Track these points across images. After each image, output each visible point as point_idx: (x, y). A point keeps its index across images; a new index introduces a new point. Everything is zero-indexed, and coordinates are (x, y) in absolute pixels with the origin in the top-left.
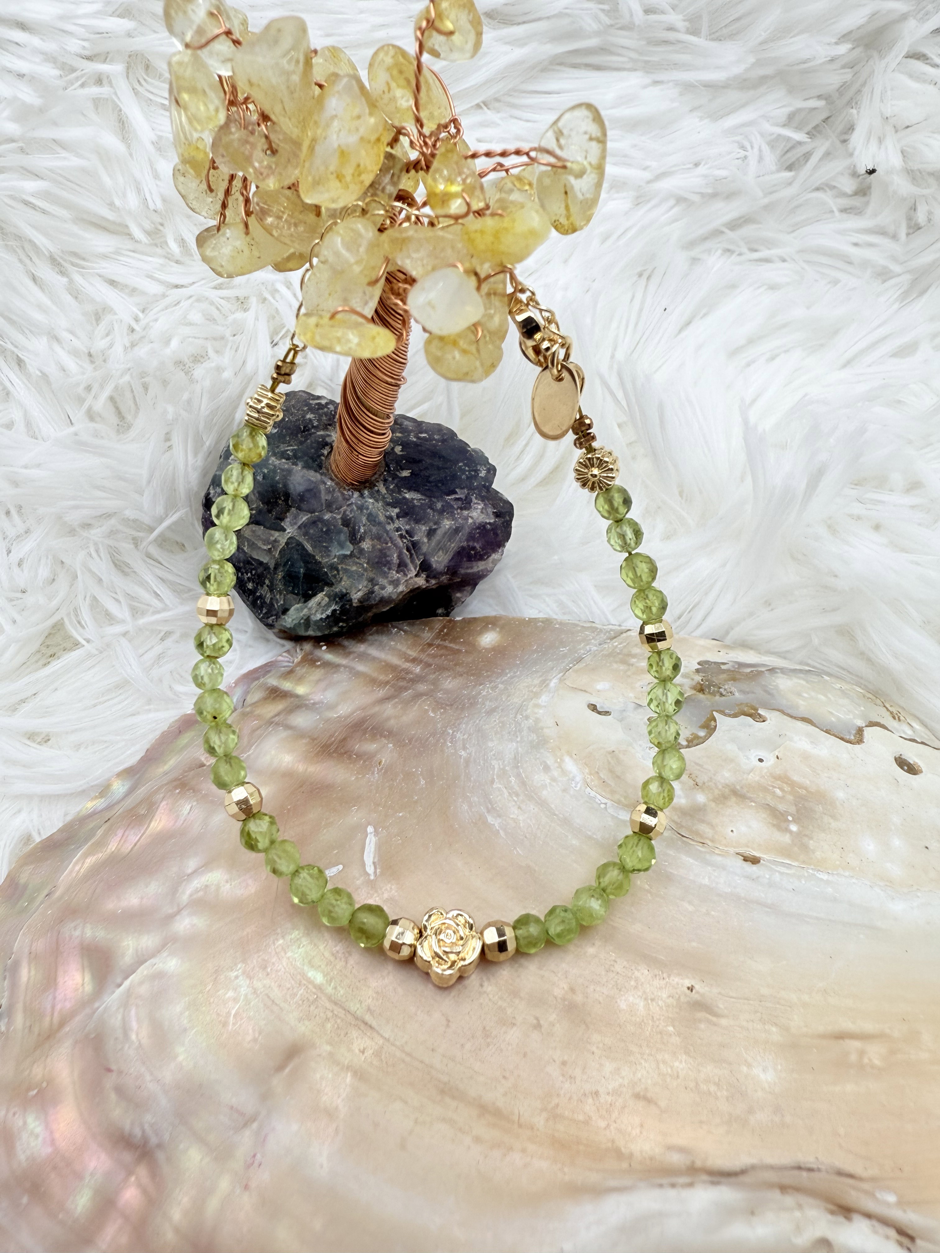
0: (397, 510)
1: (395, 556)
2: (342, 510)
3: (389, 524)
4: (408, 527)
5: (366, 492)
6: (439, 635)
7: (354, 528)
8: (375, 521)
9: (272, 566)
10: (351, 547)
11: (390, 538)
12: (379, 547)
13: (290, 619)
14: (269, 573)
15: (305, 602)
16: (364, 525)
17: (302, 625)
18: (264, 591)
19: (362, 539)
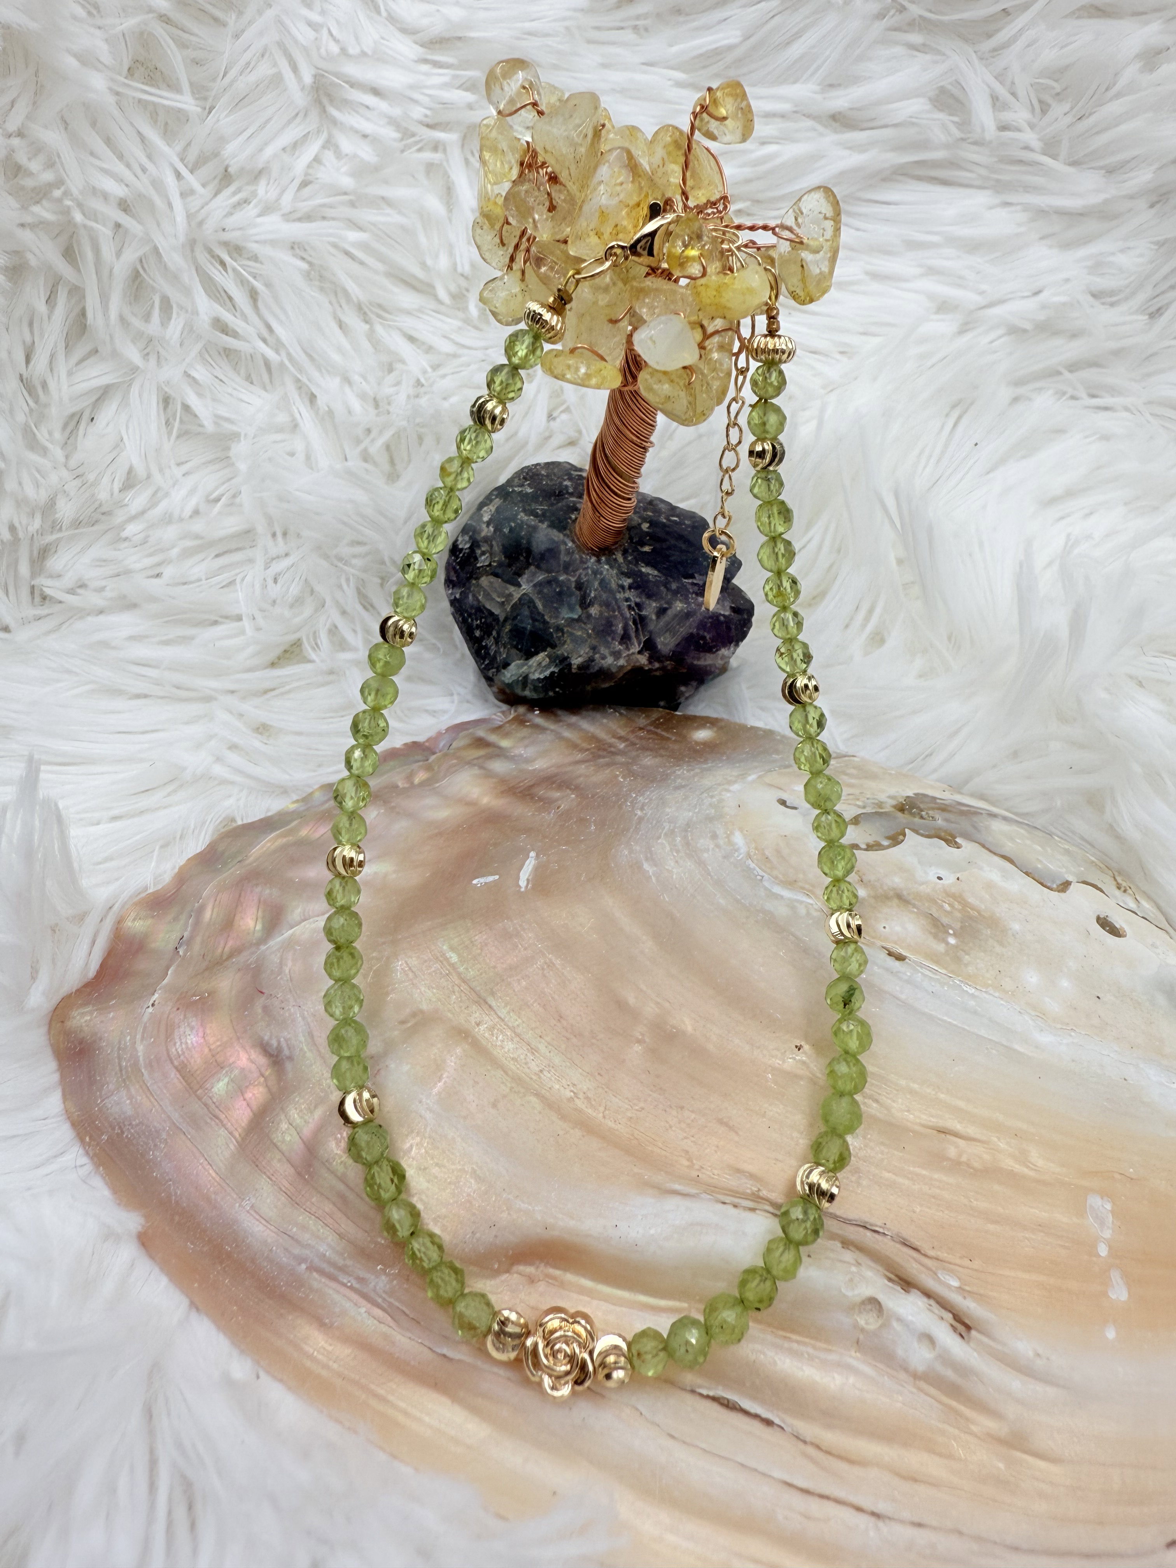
0: (630, 581)
1: (620, 626)
2: (578, 573)
3: (620, 592)
4: (638, 600)
5: (603, 559)
6: (652, 723)
7: (585, 592)
8: (606, 587)
9: (502, 618)
10: (579, 611)
11: (619, 607)
12: (606, 614)
13: (510, 674)
14: (498, 623)
15: (527, 659)
16: (596, 589)
17: (520, 683)
18: (490, 642)
19: (591, 604)
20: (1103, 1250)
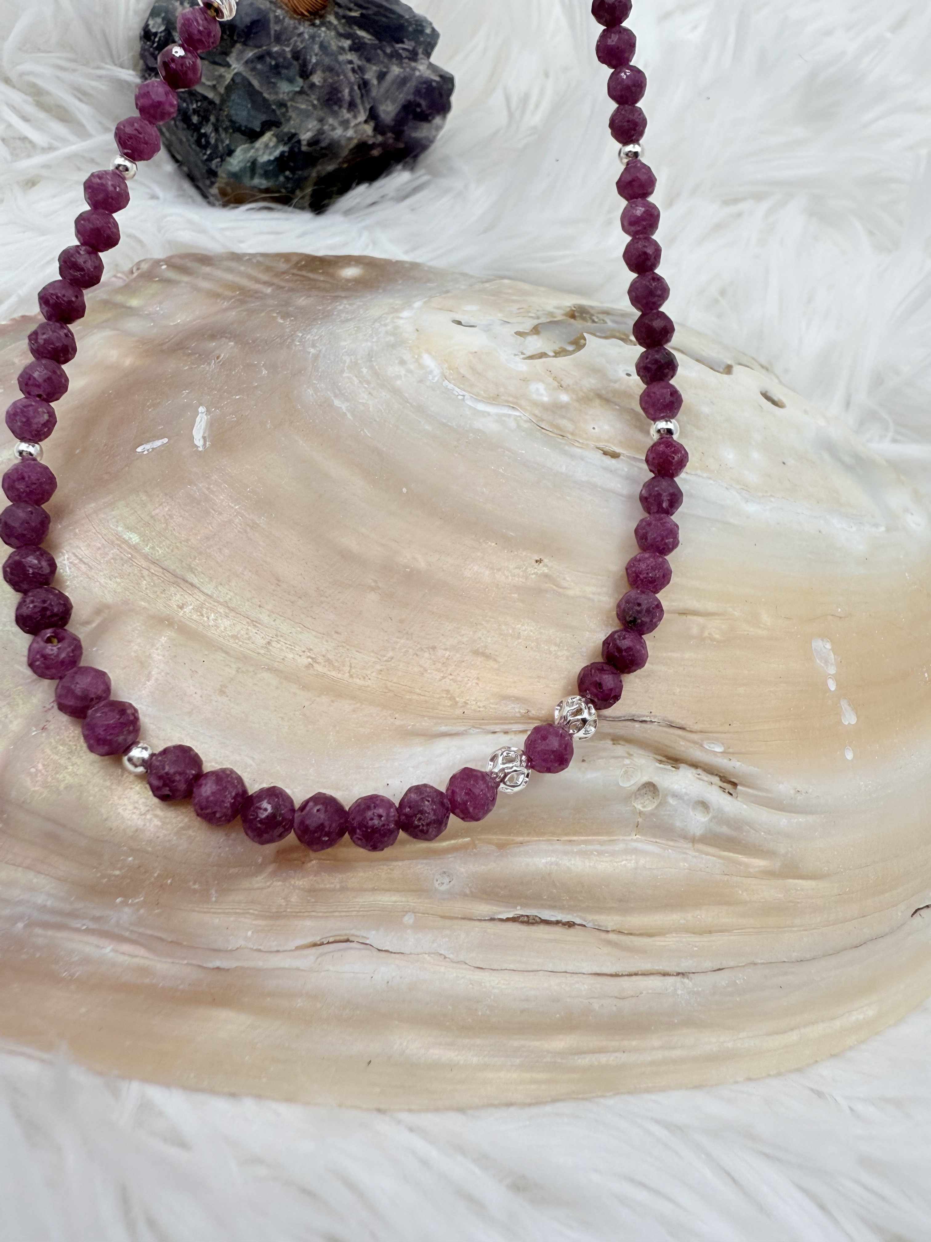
0: (348, 43)
2: (292, 42)
3: (341, 55)
4: (359, 63)
5: (317, 22)
6: (295, 267)
7: (304, 61)
8: (326, 51)
9: (217, 102)
10: (299, 82)
11: (343, 71)
12: (330, 80)
14: (215, 107)
15: (252, 143)
16: (316, 55)
17: (248, 171)
18: (209, 129)
19: (313, 72)
20: (832, 686)
